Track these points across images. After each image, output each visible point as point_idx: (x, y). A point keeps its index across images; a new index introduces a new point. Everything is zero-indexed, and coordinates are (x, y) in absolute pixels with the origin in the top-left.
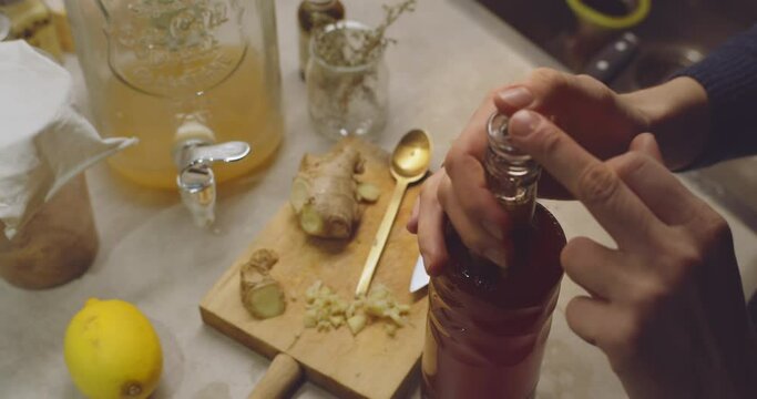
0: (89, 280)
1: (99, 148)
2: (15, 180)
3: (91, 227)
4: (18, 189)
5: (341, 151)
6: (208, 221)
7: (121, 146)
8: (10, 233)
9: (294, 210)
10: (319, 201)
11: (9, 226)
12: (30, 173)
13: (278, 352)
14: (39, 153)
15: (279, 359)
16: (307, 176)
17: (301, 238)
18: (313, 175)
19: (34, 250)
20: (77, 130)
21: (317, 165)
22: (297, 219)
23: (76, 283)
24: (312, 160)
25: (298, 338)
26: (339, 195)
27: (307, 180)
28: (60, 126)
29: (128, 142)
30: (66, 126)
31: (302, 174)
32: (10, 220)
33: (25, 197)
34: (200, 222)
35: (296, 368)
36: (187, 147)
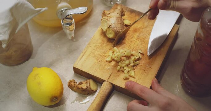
0: (31, 61)
1: (33, 12)
2: (5, 26)
3: (30, 42)
4: (6, 29)
5: (117, 8)
6: (72, 36)
7: (42, 11)
8: (4, 46)
9: (103, 30)
10: (113, 26)
11: (3, 43)
12: (10, 22)
13: (104, 81)
14: (12, 15)
15: (105, 83)
16: (107, 18)
17: (105, 40)
18: (109, 17)
19: (11, 52)
20: (26, 6)
21: (109, 14)
22: (104, 34)
23: (27, 62)
24: (107, 12)
25: (111, 75)
26: (119, 24)
27: (107, 19)
28: (19, 4)
29: (44, 9)
30: (21, 4)
31: (104, 17)
32: (4, 41)
33: (9, 32)
34: (70, 37)
35: (111, 86)
36: (62, 11)
